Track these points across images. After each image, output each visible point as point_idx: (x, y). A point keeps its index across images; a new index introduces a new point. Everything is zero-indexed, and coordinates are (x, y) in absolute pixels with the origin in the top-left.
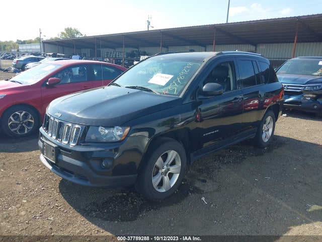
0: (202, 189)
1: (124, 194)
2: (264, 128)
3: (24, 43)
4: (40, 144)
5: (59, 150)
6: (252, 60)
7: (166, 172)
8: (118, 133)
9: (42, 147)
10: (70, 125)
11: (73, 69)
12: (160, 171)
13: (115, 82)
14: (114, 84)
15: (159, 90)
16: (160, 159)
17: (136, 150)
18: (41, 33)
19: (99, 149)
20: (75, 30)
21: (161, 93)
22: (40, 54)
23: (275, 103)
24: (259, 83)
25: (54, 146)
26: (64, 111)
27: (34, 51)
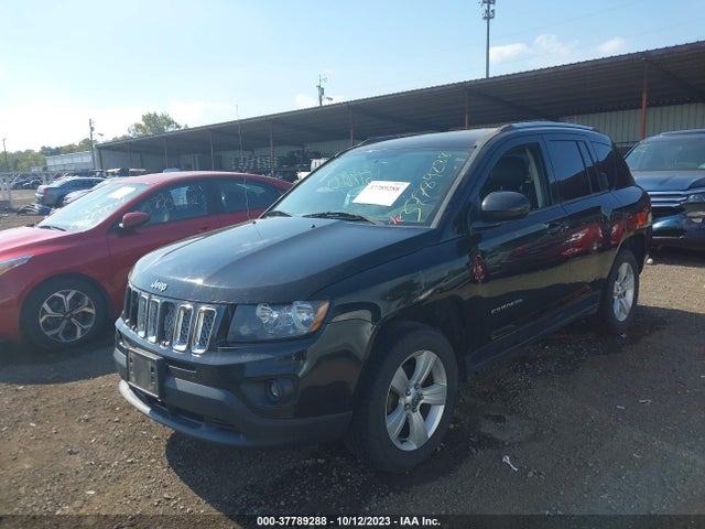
0: (498, 437)
1: (319, 461)
2: (615, 291)
3: (57, 152)
4: (120, 357)
5: (166, 367)
6: (577, 140)
7: (415, 402)
8: (301, 316)
9: (125, 364)
10: (188, 306)
11: (173, 192)
12: (402, 401)
13: (276, 209)
14: (274, 214)
15: (381, 217)
16: (400, 372)
17: (346, 354)
18: (92, 129)
19: (262, 357)
20: (165, 118)
21: (386, 223)
22: (93, 174)
23: (632, 233)
24: (597, 189)
25: (155, 358)
26: (172, 277)
27: (79, 169)
